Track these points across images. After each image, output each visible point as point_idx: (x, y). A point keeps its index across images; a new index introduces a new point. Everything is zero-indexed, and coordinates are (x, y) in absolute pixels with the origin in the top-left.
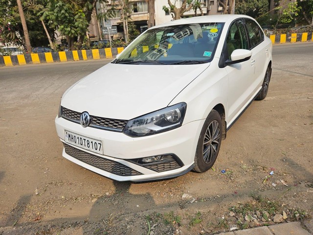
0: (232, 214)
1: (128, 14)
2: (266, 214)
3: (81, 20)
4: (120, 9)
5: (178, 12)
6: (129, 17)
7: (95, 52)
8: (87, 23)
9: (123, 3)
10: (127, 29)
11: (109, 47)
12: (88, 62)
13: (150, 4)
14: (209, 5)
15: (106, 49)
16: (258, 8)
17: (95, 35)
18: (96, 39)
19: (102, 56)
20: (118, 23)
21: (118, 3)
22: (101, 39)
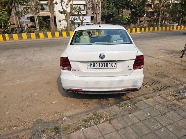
0: (83, 123)
1: (37, 11)
2: (97, 120)
3: (4, 15)
4: (32, 8)
5: (68, 14)
6: (38, 13)
7: (15, 36)
8: (9, 17)
9: (34, 5)
10: (37, 20)
11: (25, 32)
12: (10, 42)
13: (51, 8)
14: (87, 10)
15: (23, 34)
16: (113, 13)
17: (15, 23)
18: (16, 26)
19: (20, 38)
20: (31, 16)
21: (30, 4)
22: (20, 27)
